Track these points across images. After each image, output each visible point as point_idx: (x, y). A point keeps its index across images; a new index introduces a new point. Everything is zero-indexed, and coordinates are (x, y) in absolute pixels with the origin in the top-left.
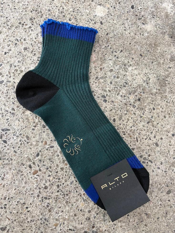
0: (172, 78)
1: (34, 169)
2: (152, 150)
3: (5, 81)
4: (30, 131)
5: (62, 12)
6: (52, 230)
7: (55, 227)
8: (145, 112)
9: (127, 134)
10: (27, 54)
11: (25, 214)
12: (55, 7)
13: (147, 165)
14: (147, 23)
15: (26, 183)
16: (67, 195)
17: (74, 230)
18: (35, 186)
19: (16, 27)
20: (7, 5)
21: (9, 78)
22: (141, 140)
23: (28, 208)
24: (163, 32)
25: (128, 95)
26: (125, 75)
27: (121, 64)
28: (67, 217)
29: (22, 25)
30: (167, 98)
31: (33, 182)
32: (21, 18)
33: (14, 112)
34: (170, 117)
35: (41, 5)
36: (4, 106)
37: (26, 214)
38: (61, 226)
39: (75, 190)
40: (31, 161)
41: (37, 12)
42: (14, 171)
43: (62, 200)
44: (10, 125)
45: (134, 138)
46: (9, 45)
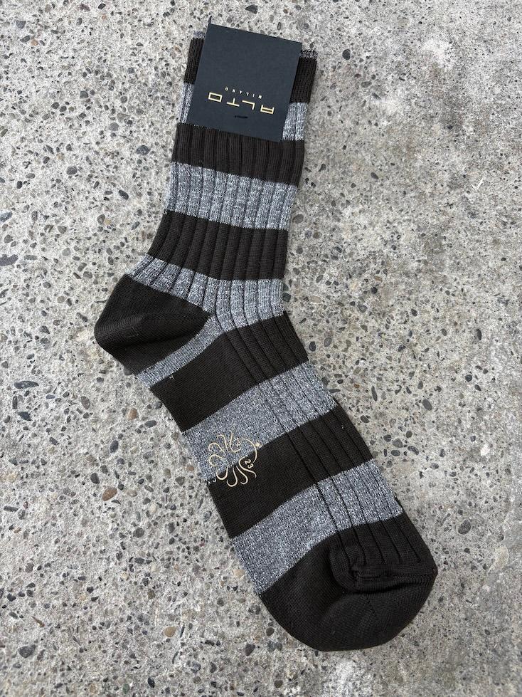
0: (456, 232)
1: (106, 485)
2: (416, 420)
3: (21, 258)
4: (92, 384)
5: (164, 75)
6: (159, 646)
7: (166, 638)
8: (392, 321)
9: (346, 381)
10: (75, 184)
11: (86, 608)
12: (146, 61)
13: (405, 460)
14: (386, 93)
15: (84, 523)
16: (196, 549)
17: (218, 644)
18: (109, 529)
19: (46, 117)
20: (19, 59)
21: (31, 249)
22: (384, 393)
23: (94, 592)
24: (428, 116)
25: (345, 281)
26: (334, 230)
27: (323, 200)
28: (198, 609)
29: (61, 111)
30: (446, 284)
31: (103, 518)
32: (58, 92)
33: (47, 336)
34: (457, 331)
35: (109, 56)
36: (19, 322)
37: (88, 606)
38: (184, 633)
39: (218, 537)
40: (97, 465)
41: (99, 76)
42: (51, 494)
43: (183, 563)
44: (39, 371)
45: (367, 391)
46: (30, 163)
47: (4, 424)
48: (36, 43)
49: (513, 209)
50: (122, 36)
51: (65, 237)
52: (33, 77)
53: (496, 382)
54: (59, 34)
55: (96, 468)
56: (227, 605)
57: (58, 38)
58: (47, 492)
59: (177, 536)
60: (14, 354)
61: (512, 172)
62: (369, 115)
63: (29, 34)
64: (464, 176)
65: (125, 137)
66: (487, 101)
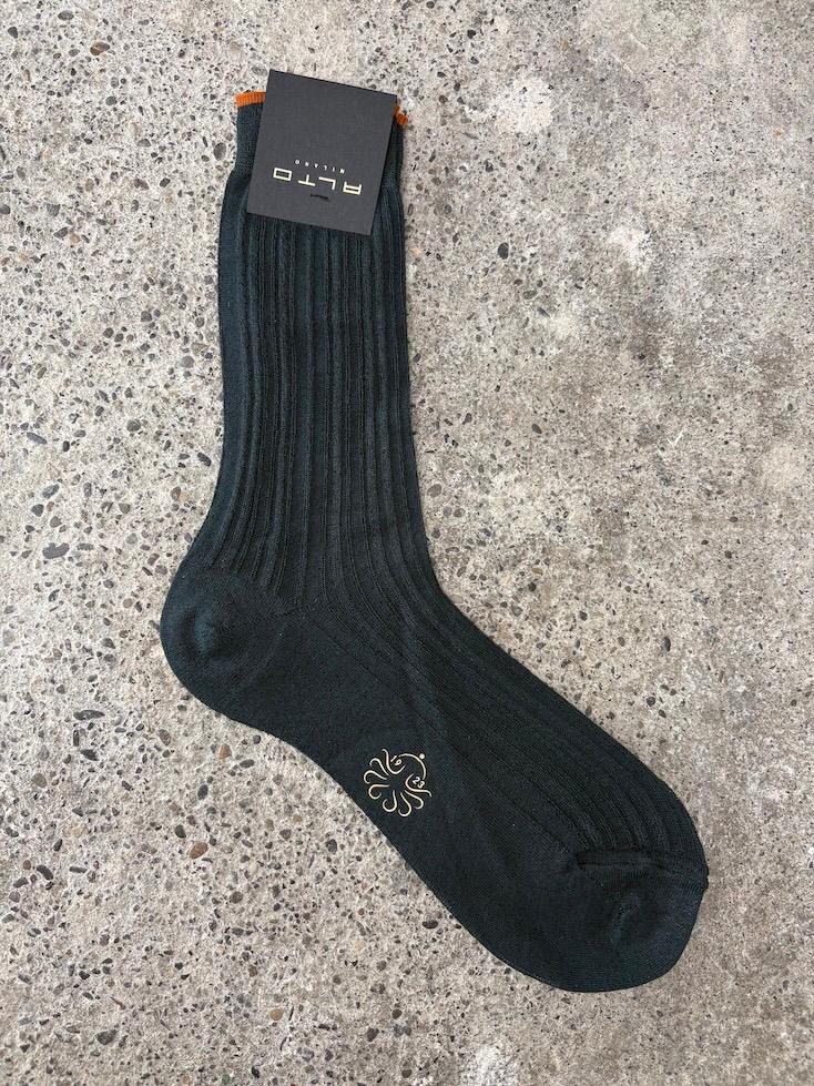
47: (64, 765)
48: (75, 238)
49: (721, 473)
50: (195, 228)
51: (129, 518)
52: (76, 291)
53: (687, 705)
54: (108, 226)
55: (181, 818)
56: (345, 983)
57: (107, 231)
58: (122, 849)
59: (283, 900)
60: (71, 675)
61: (721, 421)
62: (532, 339)
63: (66, 225)
64: (658, 427)
65: (203, 377)
66: (692, 319)
